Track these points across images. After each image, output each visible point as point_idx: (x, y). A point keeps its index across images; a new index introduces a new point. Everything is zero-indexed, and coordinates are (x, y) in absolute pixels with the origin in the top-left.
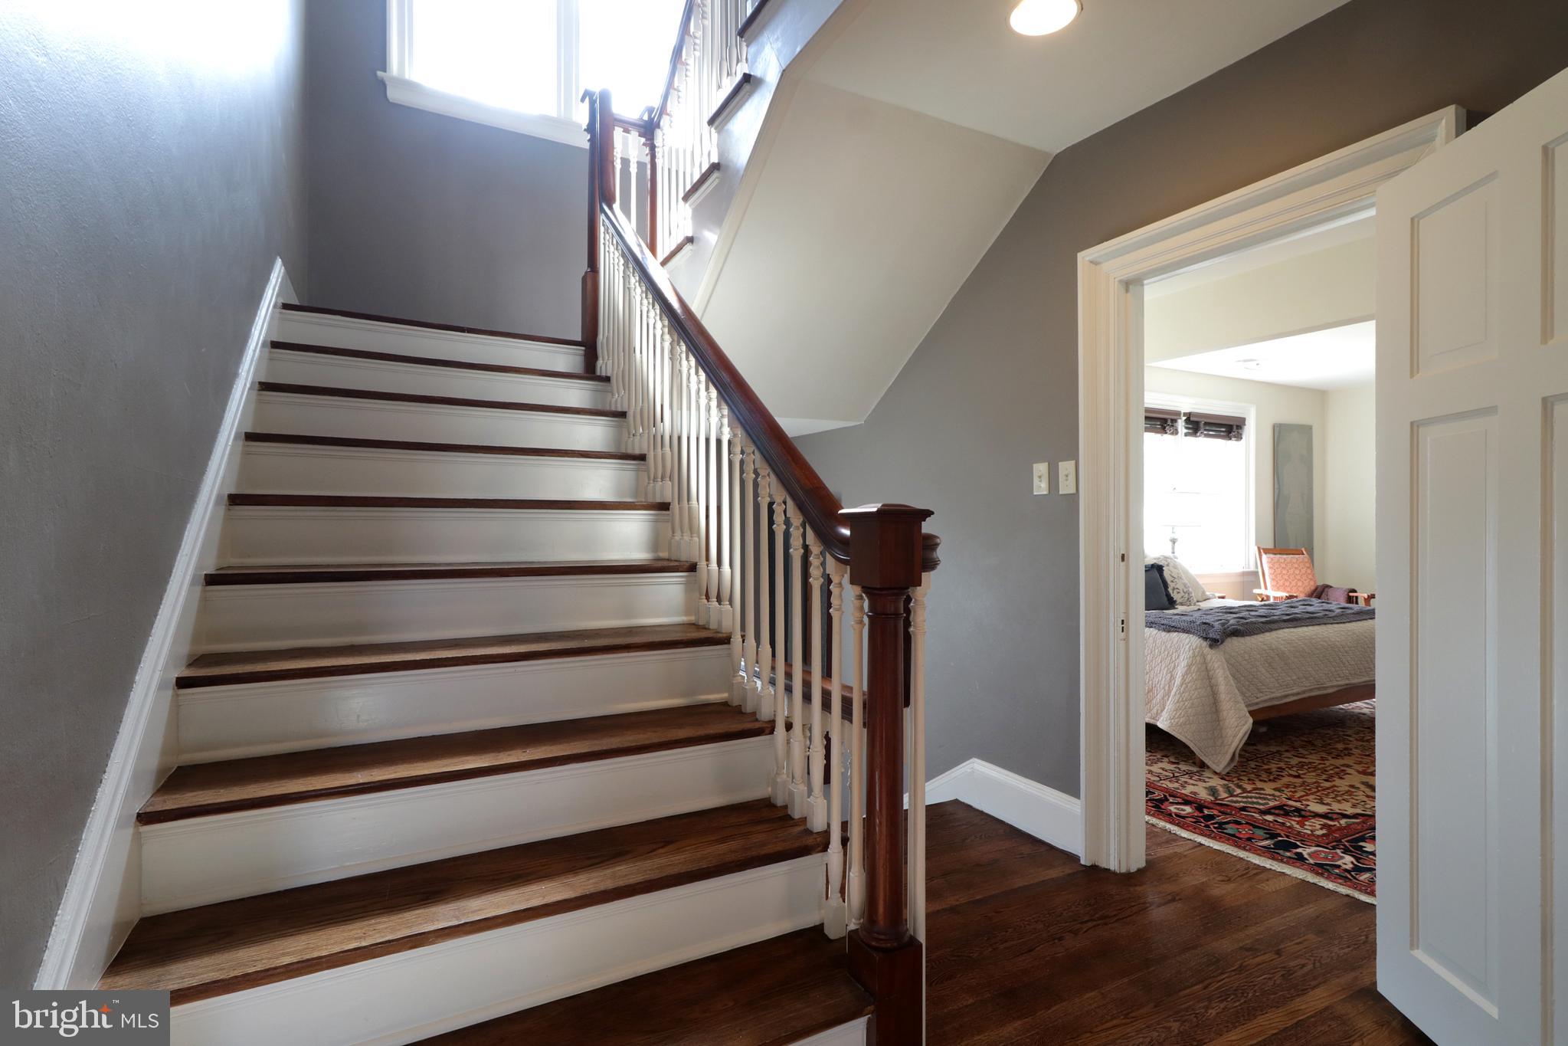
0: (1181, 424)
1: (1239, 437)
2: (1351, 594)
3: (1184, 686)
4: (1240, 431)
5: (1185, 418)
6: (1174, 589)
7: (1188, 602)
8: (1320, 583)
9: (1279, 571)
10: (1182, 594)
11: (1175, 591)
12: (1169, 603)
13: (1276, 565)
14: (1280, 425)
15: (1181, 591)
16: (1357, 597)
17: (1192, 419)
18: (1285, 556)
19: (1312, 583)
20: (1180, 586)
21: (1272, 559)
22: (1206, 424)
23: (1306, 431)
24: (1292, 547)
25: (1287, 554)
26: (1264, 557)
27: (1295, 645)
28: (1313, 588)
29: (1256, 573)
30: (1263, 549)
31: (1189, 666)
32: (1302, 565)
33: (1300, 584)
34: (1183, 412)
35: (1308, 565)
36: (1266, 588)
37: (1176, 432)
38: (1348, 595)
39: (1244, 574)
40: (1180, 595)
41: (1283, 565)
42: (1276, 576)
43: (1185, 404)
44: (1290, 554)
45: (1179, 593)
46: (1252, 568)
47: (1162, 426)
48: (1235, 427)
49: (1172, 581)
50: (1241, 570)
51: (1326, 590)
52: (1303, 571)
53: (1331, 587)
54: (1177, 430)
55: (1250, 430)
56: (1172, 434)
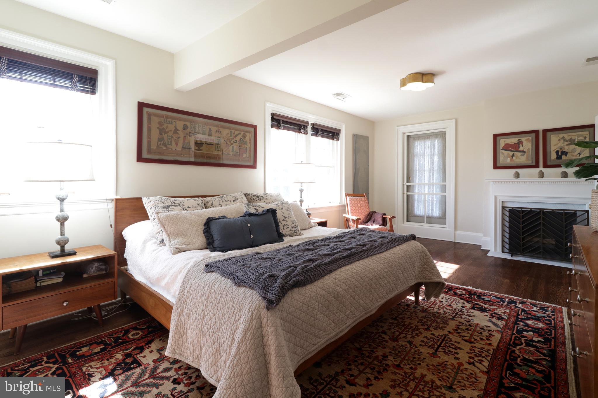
0: (309, 128)
1: (338, 139)
2: (384, 216)
3: (238, 357)
4: (338, 136)
5: (311, 126)
6: (284, 225)
7: (294, 233)
8: (371, 211)
9: (354, 205)
10: (290, 228)
11: (285, 227)
12: (279, 237)
13: (353, 202)
14: (356, 135)
15: (290, 226)
16: (386, 218)
17: (315, 126)
18: (357, 198)
19: (368, 211)
20: (289, 223)
21: (351, 199)
22: (322, 130)
23: (366, 138)
24: (361, 193)
25: (357, 197)
26: (348, 198)
27: (349, 282)
28: (368, 213)
29: (345, 205)
30: (347, 194)
31: (246, 331)
32: (364, 202)
33: (363, 211)
34: (310, 123)
35: (366, 202)
36: (349, 214)
37: (306, 133)
38: (383, 217)
39: (339, 206)
40: (289, 229)
41: (356, 202)
42: (353, 208)
43: (311, 119)
44: (359, 196)
45: (287, 228)
46: (343, 204)
47: (299, 128)
48: (336, 133)
49: (284, 220)
50: (338, 204)
51: (374, 214)
52: (364, 205)
53: (376, 212)
54: (307, 131)
55: (343, 135)
56: (304, 133)
